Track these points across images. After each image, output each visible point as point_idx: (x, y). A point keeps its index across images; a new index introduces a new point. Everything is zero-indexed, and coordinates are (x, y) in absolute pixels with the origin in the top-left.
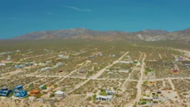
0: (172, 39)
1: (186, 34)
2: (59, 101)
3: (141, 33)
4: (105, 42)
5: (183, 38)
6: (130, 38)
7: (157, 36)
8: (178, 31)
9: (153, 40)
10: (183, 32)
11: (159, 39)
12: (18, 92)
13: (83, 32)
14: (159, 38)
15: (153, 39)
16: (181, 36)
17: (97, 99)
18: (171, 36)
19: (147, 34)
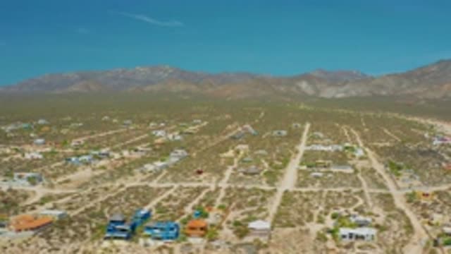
0: (384, 93)
1: (416, 81)
2: (266, 246)
3: (307, 77)
4: (229, 99)
5: (409, 91)
6: (282, 89)
7: (347, 87)
8: (395, 75)
9: (339, 96)
10: (408, 76)
11: (353, 93)
12: (156, 228)
13: (166, 75)
14: (353, 91)
15: (338, 93)
16: (404, 86)
17: (344, 236)
18: (381, 87)
19: (320, 80)
